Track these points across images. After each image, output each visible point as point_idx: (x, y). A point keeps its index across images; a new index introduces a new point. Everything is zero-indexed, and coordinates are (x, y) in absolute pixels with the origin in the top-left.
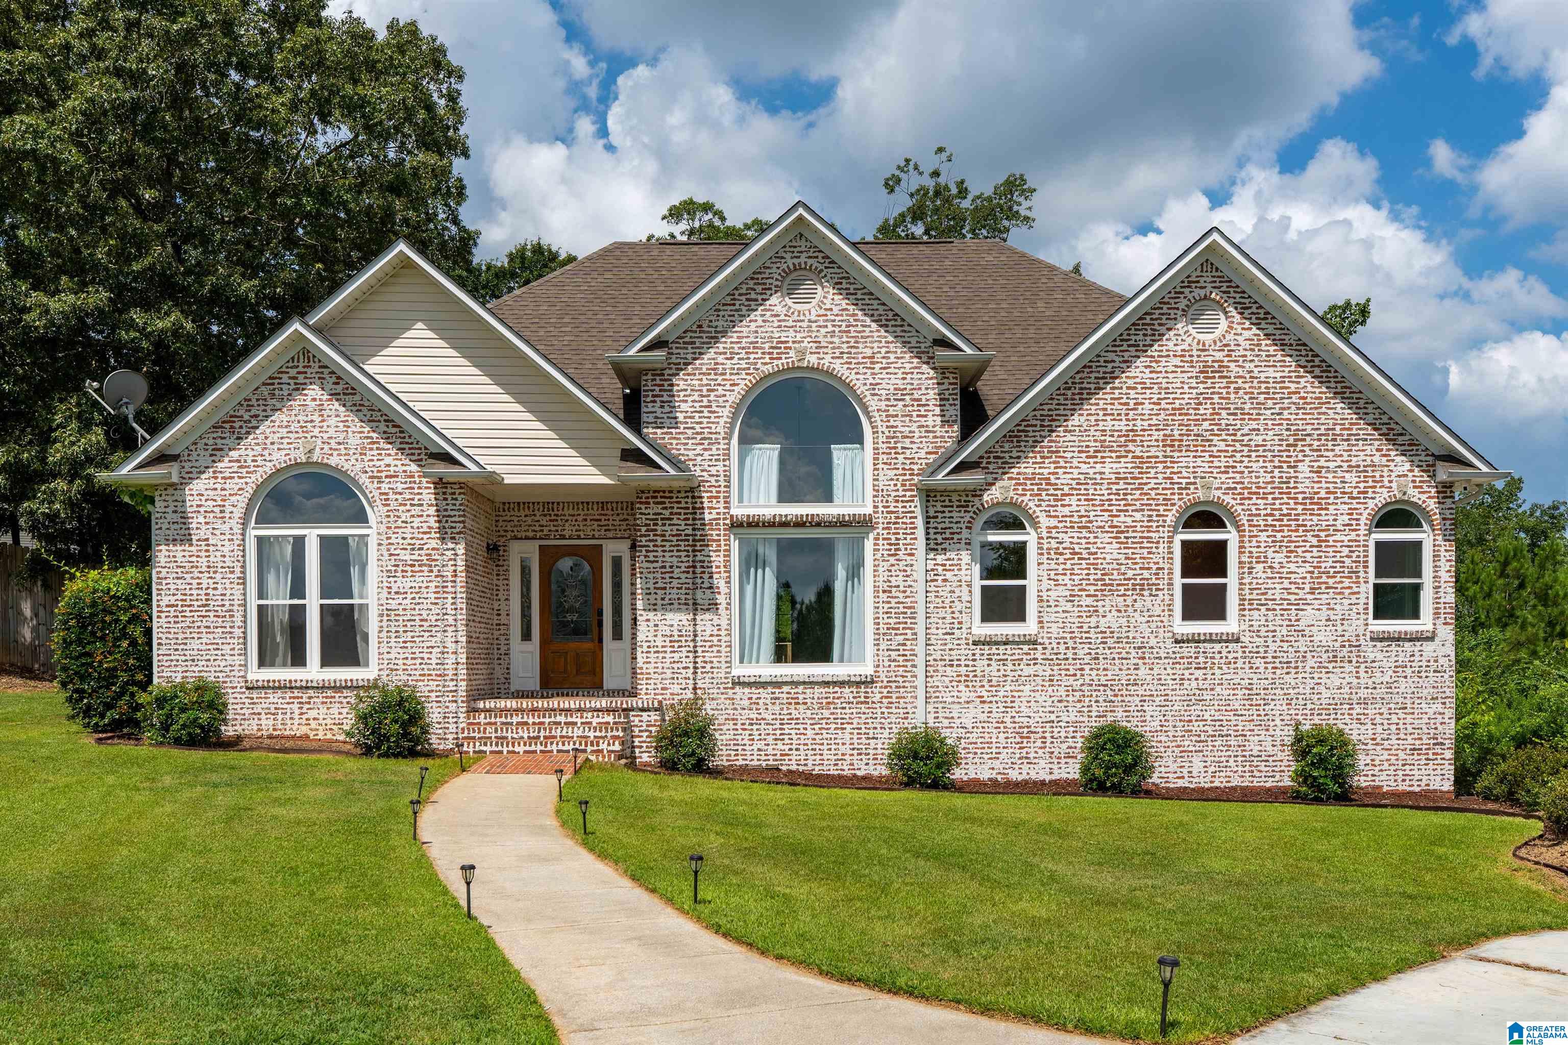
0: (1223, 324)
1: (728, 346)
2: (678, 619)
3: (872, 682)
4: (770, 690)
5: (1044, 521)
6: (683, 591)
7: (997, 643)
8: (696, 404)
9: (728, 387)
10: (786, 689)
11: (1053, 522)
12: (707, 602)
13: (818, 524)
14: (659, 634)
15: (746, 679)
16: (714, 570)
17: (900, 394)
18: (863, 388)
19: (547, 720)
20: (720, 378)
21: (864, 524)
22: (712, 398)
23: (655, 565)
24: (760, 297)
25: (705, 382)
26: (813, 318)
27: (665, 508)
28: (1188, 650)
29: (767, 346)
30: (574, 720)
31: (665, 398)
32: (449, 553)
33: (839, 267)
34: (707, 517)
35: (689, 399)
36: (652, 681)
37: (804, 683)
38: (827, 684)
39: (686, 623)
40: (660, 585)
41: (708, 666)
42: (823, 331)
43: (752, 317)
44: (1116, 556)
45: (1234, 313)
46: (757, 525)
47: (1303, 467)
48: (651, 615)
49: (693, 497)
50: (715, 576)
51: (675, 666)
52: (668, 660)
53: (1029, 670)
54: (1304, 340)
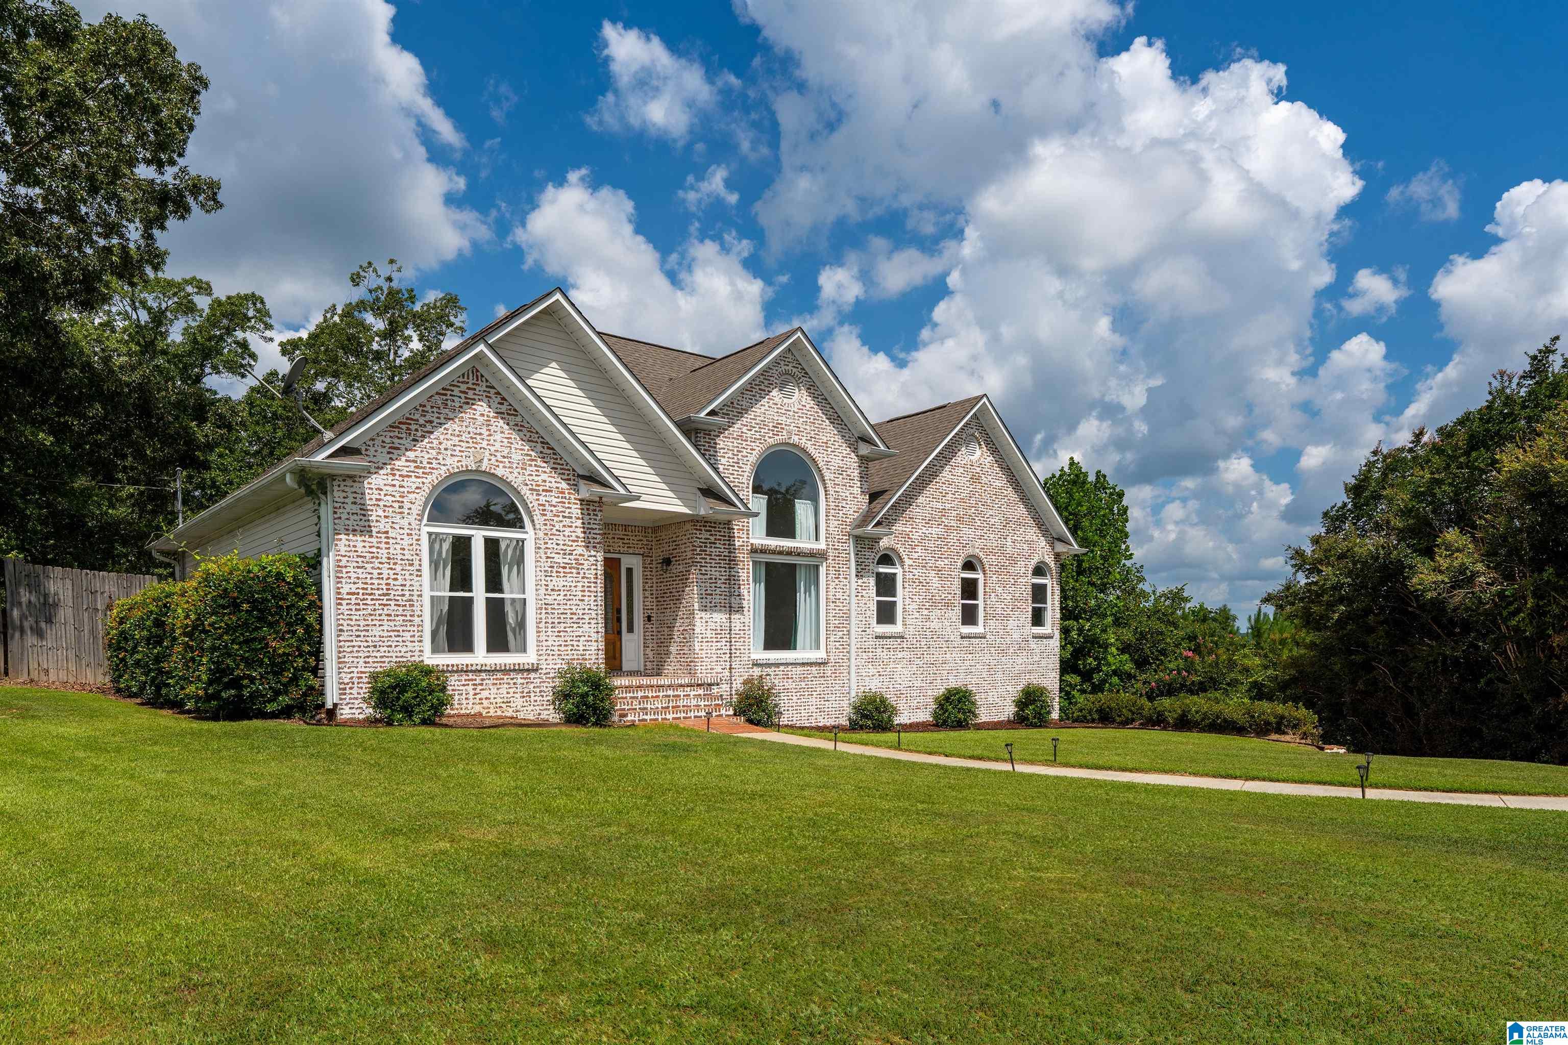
0: (978, 453)
1: (749, 420)
2: (719, 617)
3: (827, 663)
4: (773, 669)
5: (908, 562)
6: (723, 597)
7: (886, 637)
8: (731, 460)
9: (749, 451)
10: (782, 668)
11: (911, 562)
12: (737, 606)
13: (799, 554)
14: (709, 628)
15: (761, 662)
16: (741, 582)
17: (841, 471)
18: (822, 463)
19: (661, 694)
20: (745, 443)
21: (822, 556)
22: (740, 457)
23: (706, 577)
24: (767, 389)
25: (736, 445)
26: (796, 410)
27: (711, 535)
28: (966, 642)
29: (771, 424)
30: (679, 693)
31: (712, 453)
32: (592, 559)
33: (810, 378)
34: (737, 543)
35: (727, 456)
36: (704, 664)
37: (792, 664)
38: (803, 664)
39: (724, 620)
40: (709, 592)
41: (738, 652)
42: (801, 420)
43: (762, 402)
44: (937, 585)
45: (983, 446)
46: (765, 552)
47: (1009, 539)
48: (703, 614)
49: (729, 528)
50: (742, 587)
51: (719, 652)
52: (714, 648)
53: (900, 655)
54: (1010, 467)
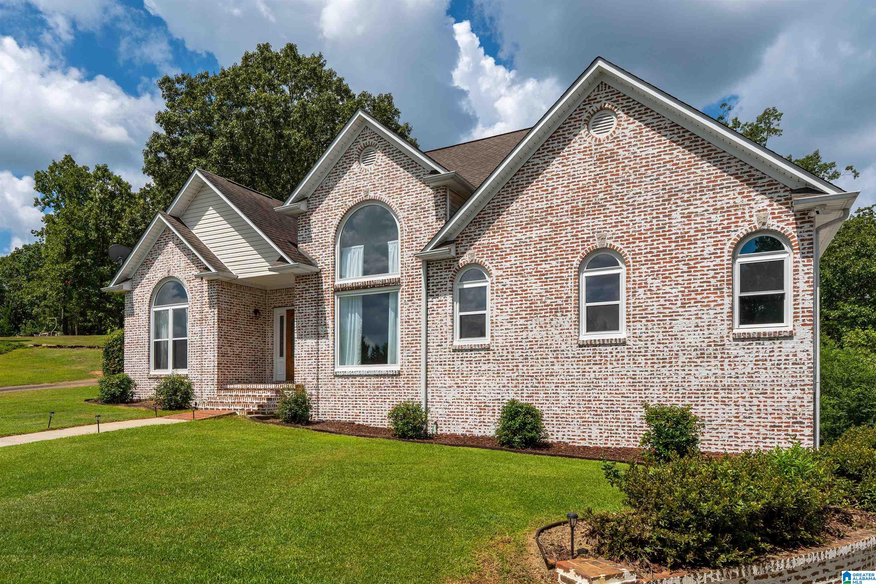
0: (615, 122)
1: (334, 195)
2: (311, 342)
3: (399, 375)
4: (351, 379)
5: (495, 273)
6: (313, 327)
7: (466, 350)
8: (320, 228)
9: (333, 217)
10: (358, 379)
11: (500, 273)
12: (323, 333)
13: (374, 287)
14: (303, 350)
15: (339, 374)
16: (327, 315)
17: (414, 206)
18: (396, 206)
20: (330, 212)
21: (397, 283)
22: (326, 224)
23: (302, 314)
24: (348, 166)
25: (324, 216)
26: (372, 172)
27: (306, 285)
28: (588, 352)
29: (351, 191)
31: (307, 227)
32: (212, 313)
33: (385, 141)
34: (324, 287)
35: (317, 226)
36: (300, 375)
37: (366, 375)
38: (377, 376)
39: (314, 344)
40: (304, 325)
41: (324, 366)
42: (377, 177)
43: (345, 177)
44: (539, 291)
45: (622, 114)
46: (346, 290)
48: (300, 341)
49: (318, 277)
50: (327, 318)
51: (310, 367)
52: (307, 364)
53: (485, 367)
